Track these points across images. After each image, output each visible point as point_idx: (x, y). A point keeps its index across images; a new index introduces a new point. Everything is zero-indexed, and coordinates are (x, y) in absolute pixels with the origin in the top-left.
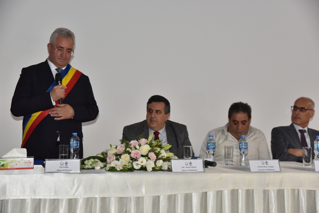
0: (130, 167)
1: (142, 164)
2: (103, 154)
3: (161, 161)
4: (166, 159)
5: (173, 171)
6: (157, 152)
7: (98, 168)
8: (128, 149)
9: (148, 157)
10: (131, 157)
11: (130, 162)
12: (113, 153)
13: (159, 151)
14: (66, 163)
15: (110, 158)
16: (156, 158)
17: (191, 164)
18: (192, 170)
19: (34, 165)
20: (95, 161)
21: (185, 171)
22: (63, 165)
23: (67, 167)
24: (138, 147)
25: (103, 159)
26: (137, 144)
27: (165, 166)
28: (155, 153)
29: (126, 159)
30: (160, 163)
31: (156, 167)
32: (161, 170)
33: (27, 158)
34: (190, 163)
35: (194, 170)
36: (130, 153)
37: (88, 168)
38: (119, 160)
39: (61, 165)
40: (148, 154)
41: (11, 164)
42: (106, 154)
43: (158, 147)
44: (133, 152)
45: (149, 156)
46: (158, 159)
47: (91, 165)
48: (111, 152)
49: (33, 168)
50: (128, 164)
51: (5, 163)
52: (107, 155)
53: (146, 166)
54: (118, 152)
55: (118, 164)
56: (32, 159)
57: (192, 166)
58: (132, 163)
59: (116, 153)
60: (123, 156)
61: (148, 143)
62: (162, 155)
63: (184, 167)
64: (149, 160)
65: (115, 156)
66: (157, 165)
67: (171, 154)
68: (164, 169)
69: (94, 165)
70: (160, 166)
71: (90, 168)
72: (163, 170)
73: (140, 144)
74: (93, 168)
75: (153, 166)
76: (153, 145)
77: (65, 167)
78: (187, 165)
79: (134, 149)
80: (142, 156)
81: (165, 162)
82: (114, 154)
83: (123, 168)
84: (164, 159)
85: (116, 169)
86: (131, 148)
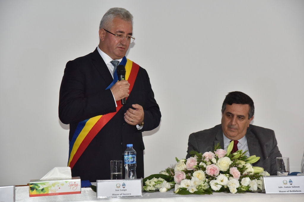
0: (207, 187)
1: (222, 184)
2: (168, 171)
3: (248, 179)
4: (253, 176)
5: (267, 193)
6: (241, 166)
7: (163, 190)
8: (201, 164)
9: (229, 173)
10: (206, 175)
11: (205, 181)
12: (181, 170)
13: (243, 166)
14: (124, 185)
15: (178, 177)
16: (240, 175)
17: (291, 183)
18: (293, 191)
19: (82, 189)
20: (159, 181)
21: (284, 193)
22: (119, 187)
23: (125, 190)
24: (214, 160)
25: (169, 179)
26: (212, 157)
27: (254, 185)
28: (239, 168)
29: (200, 177)
30: (246, 181)
31: (241, 187)
32: (248, 191)
33: (72, 179)
34: (291, 181)
35: (297, 191)
36: (204, 169)
37: (150, 190)
38: (190, 179)
39: (117, 187)
40: (229, 170)
41: (53, 188)
42: (173, 171)
43: (241, 160)
44: (209, 167)
45: (231, 172)
46: (242, 176)
47: (154, 186)
48: (178, 168)
49: (80, 192)
50: (204, 183)
51: (44, 186)
52: (174, 173)
53: (228, 186)
54: (189, 168)
55: (191, 185)
56: (78, 181)
57: (293, 185)
58: (209, 182)
59: (186, 169)
60: (195, 174)
61: (228, 155)
62: (248, 170)
63: (281, 187)
64: (231, 178)
65: (185, 174)
66: (243, 184)
67: (259, 170)
68: (253, 190)
69: (158, 186)
70: (247, 185)
71: (153, 190)
72: (251, 192)
73: (217, 157)
74: (157, 190)
75: (238, 185)
76: (235, 157)
77: (122, 190)
78: (286, 183)
79: (210, 163)
80: (221, 172)
81: (253, 181)
82: (184, 171)
83: (197, 189)
84: (251, 176)
85: (188, 191)
86: (206, 163)
